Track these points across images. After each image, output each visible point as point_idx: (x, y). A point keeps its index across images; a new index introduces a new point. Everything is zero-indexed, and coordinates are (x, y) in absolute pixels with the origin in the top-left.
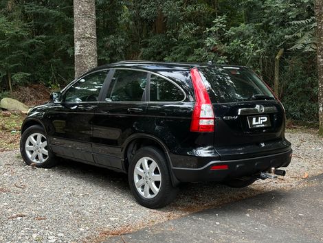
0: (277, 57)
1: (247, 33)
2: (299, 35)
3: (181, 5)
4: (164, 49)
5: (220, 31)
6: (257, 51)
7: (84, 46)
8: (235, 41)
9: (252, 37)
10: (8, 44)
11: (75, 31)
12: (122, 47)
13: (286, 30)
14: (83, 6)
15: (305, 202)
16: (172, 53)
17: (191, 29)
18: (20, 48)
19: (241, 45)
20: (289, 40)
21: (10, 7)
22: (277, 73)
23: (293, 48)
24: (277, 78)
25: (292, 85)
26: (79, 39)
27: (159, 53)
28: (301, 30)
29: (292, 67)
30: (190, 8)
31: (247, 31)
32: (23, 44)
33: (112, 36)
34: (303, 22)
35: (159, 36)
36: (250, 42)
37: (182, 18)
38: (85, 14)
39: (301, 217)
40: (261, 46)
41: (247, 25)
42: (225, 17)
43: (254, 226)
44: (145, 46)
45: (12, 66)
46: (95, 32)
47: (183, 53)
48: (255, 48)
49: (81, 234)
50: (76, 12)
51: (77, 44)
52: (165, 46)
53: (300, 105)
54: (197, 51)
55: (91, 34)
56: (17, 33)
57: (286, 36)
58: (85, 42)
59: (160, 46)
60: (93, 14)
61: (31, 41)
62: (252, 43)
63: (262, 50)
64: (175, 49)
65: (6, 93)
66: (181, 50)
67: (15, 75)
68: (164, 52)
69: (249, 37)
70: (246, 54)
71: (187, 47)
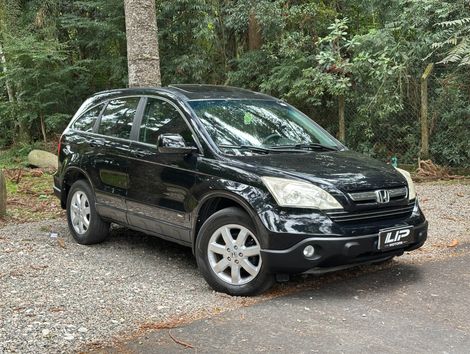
0: (424, 76)
1: (379, 42)
2: (454, 41)
3: (282, 6)
4: (261, 72)
5: (339, 41)
6: (394, 68)
7: (141, 71)
8: (361, 55)
9: (386, 49)
10: (37, 74)
11: (128, 49)
12: (200, 72)
13: (436, 36)
14: (138, 14)
15: (444, 278)
16: (271, 77)
17: (297, 40)
18: (56, 79)
19: (370, 60)
20: (439, 50)
21: (39, 21)
22: (424, 99)
23: (444, 61)
24: (424, 107)
25: (446, 115)
26: (134, 62)
27: (254, 78)
28: (456, 34)
29: (447, 90)
30: (295, 10)
31: (379, 40)
32: (60, 73)
33: (186, 57)
34: (459, 22)
35: (253, 53)
36: (384, 55)
37: (283, 25)
38: (141, 25)
39: (433, 299)
40: (400, 60)
41: (379, 32)
42: (345, 20)
43: (361, 312)
44: (234, 68)
45: (44, 105)
46: (156, 50)
47: (287, 75)
48: (391, 64)
49: (111, 328)
50: (129, 22)
51: (132, 68)
52: (262, 67)
53: (459, 145)
54: (306, 72)
55: (150, 53)
56: (49, 57)
57: (435, 45)
58: (143, 65)
59: (255, 67)
60: (154, 24)
61: (71, 68)
62: (387, 56)
63: (401, 67)
64: (276, 71)
65: (38, 143)
66: (284, 72)
67: (50, 118)
68: (261, 77)
69: (382, 48)
70: (378, 72)
71: (293, 68)
